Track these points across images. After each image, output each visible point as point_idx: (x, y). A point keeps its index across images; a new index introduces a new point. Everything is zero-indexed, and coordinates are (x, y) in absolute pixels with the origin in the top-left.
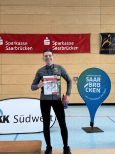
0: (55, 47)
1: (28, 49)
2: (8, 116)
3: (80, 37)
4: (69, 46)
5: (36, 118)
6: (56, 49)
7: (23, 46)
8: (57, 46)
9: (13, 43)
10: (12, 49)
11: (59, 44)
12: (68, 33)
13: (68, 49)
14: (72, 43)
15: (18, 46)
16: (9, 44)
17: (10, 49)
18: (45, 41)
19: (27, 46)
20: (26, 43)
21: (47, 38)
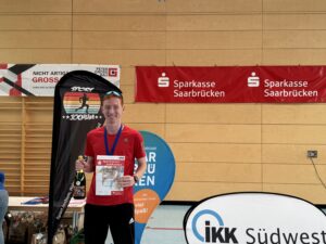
0: (270, 90)
1: (217, 94)
2: (234, 230)
3: (321, 72)
4: (299, 89)
5: (290, 235)
6: (272, 94)
7: (207, 89)
8: (275, 89)
9: (187, 85)
10: (186, 94)
11: (278, 84)
12: (296, 64)
13: (296, 94)
14: (305, 84)
15: (197, 89)
16: (180, 85)
17: (181, 94)
18: (249, 79)
19: (214, 90)
20: (213, 84)
21: (254, 74)
